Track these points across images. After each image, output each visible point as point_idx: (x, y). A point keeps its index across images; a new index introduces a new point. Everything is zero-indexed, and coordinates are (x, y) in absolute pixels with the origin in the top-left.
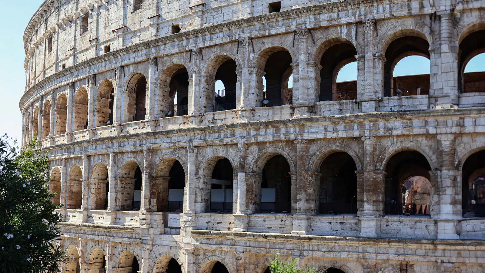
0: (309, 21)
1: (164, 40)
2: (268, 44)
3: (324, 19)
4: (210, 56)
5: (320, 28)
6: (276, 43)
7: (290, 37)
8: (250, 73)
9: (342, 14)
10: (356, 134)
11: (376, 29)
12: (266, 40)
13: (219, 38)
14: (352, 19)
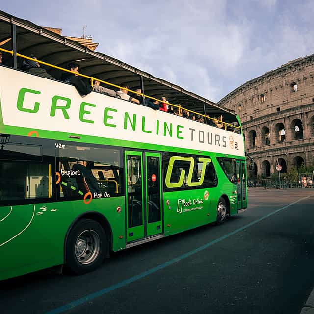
0: (288, 114)
1: (248, 122)
2: (277, 122)
3: (292, 113)
4: (261, 127)
5: (291, 116)
6: (279, 121)
7: (283, 119)
8: (273, 132)
9: (297, 111)
10: (303, 151)
11: (307, 115)
12: (277, 121)
13: (263, 121)
14: (299, 113)
